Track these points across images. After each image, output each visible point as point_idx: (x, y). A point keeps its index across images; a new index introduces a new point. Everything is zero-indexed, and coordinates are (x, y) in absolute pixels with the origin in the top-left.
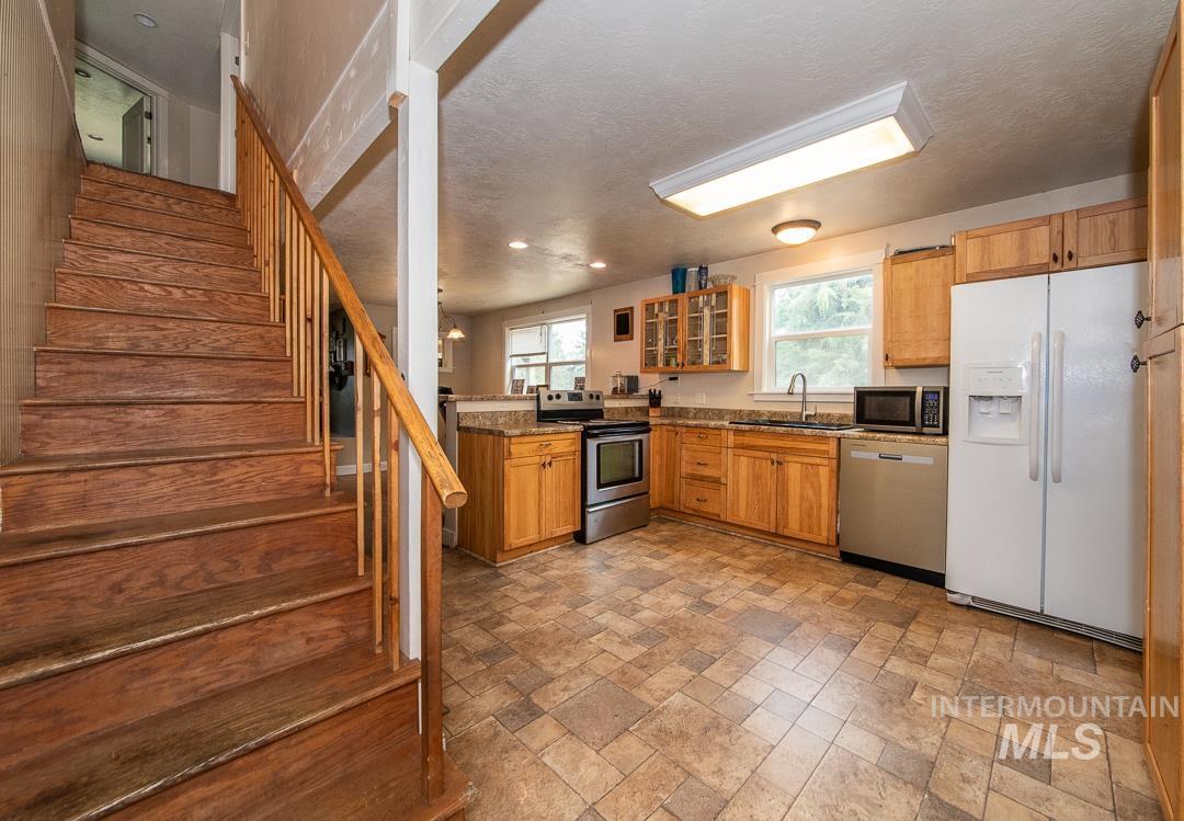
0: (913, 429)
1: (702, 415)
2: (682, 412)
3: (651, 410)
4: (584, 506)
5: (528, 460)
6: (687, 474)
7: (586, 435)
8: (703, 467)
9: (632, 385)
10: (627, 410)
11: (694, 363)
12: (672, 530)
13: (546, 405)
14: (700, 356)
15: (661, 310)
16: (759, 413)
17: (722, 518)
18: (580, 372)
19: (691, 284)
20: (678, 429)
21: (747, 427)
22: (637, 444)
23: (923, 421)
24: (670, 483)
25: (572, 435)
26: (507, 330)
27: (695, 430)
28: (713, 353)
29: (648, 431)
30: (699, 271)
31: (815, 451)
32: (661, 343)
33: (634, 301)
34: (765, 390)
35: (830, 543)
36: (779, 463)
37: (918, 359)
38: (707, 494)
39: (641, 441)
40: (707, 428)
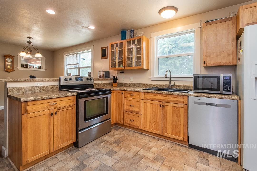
0: (219, 92)
1: (132, 86)
2: (125, 85)
3: (113, 84)
4: (77, 130)
5: (41, 113)
6: (126, 110)
7: (78, 97)
8: (133, 108)
9: (107, 75)
10: (104, 84)
11: (129, 66)
12: (120, 134)
13: (63, 83)
14: (131, 63)
15: (117, 46)
16: (153, 85)
17: (140, 128)
18: (90, 70)
19: (128, 37)
20: (123, 92)
21: (150, 91)
22: (105, 99)
23: (223, 89)
24: (120, 114)
25: (71, 98)
26: (65, 56)
27: (130, 92)
28: (136, 63)
29: (110, 93)
30: (131, 31)
31: (177, 101)
32: (117, 59)
33: (108, 44)
34: (155, 76)
35: (185, 140)
36: (163, 106)
37: (217, 63)
38: (134, 118)
39: (107, 98)
40: (134, 91)
